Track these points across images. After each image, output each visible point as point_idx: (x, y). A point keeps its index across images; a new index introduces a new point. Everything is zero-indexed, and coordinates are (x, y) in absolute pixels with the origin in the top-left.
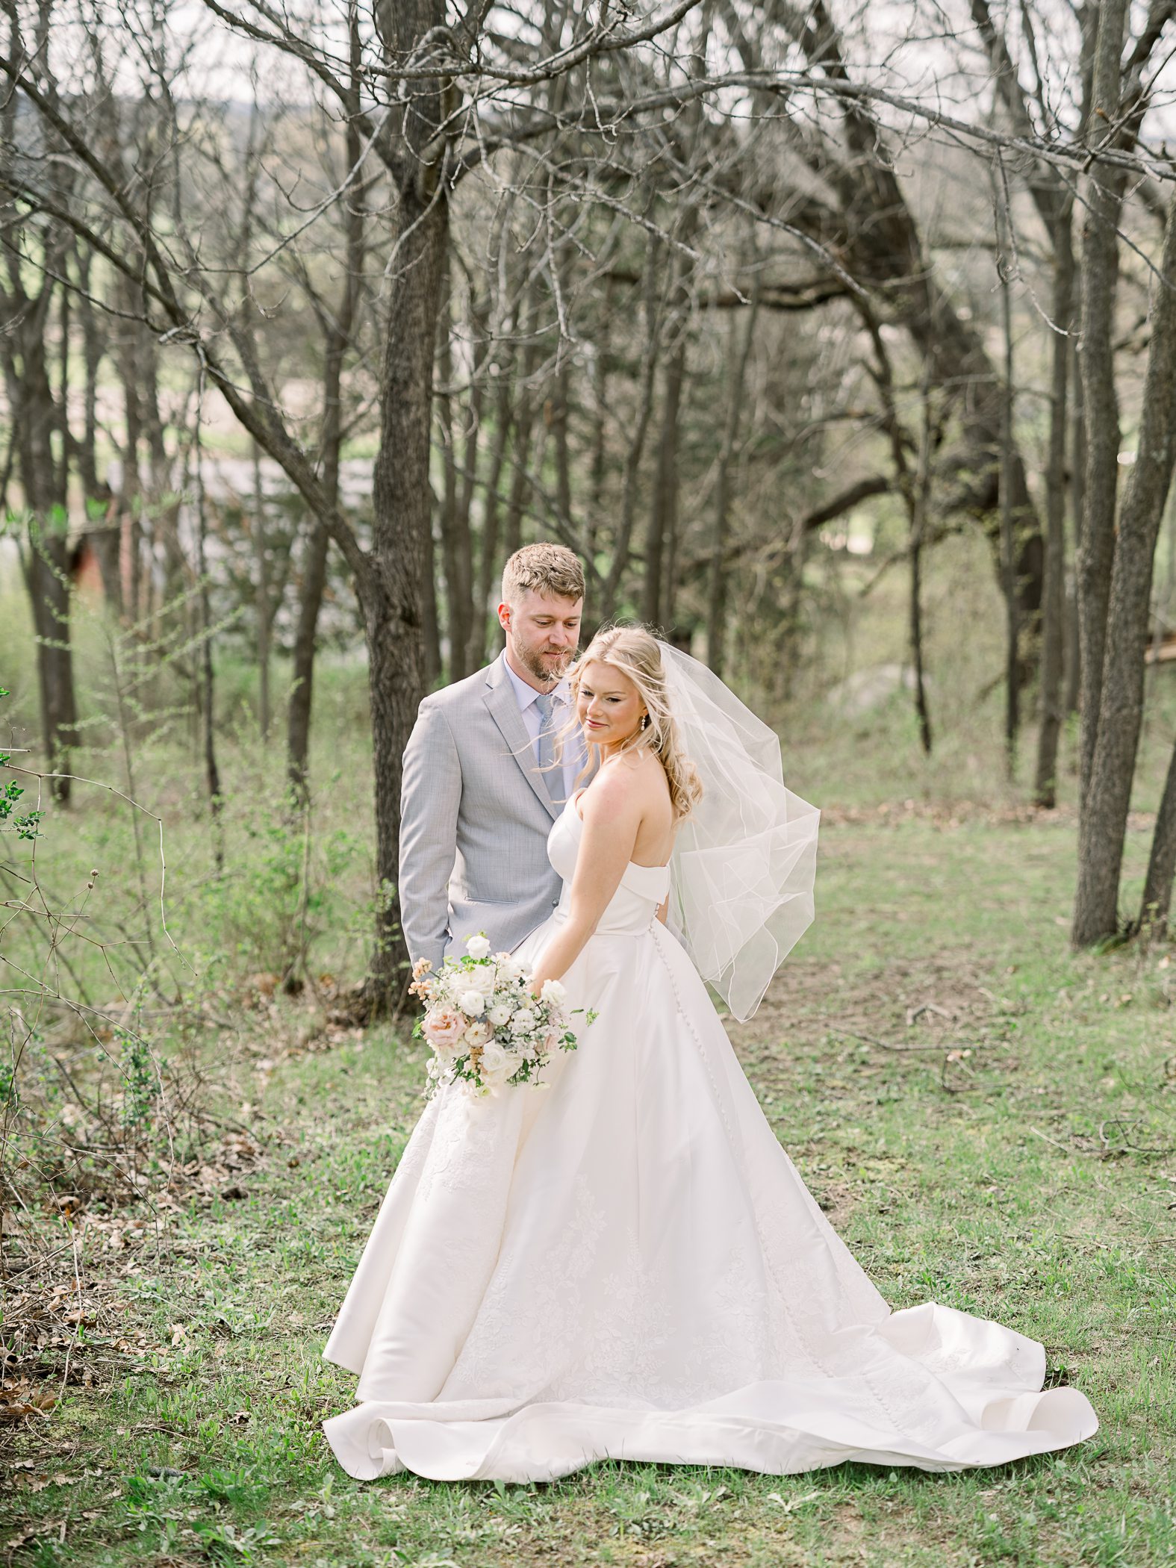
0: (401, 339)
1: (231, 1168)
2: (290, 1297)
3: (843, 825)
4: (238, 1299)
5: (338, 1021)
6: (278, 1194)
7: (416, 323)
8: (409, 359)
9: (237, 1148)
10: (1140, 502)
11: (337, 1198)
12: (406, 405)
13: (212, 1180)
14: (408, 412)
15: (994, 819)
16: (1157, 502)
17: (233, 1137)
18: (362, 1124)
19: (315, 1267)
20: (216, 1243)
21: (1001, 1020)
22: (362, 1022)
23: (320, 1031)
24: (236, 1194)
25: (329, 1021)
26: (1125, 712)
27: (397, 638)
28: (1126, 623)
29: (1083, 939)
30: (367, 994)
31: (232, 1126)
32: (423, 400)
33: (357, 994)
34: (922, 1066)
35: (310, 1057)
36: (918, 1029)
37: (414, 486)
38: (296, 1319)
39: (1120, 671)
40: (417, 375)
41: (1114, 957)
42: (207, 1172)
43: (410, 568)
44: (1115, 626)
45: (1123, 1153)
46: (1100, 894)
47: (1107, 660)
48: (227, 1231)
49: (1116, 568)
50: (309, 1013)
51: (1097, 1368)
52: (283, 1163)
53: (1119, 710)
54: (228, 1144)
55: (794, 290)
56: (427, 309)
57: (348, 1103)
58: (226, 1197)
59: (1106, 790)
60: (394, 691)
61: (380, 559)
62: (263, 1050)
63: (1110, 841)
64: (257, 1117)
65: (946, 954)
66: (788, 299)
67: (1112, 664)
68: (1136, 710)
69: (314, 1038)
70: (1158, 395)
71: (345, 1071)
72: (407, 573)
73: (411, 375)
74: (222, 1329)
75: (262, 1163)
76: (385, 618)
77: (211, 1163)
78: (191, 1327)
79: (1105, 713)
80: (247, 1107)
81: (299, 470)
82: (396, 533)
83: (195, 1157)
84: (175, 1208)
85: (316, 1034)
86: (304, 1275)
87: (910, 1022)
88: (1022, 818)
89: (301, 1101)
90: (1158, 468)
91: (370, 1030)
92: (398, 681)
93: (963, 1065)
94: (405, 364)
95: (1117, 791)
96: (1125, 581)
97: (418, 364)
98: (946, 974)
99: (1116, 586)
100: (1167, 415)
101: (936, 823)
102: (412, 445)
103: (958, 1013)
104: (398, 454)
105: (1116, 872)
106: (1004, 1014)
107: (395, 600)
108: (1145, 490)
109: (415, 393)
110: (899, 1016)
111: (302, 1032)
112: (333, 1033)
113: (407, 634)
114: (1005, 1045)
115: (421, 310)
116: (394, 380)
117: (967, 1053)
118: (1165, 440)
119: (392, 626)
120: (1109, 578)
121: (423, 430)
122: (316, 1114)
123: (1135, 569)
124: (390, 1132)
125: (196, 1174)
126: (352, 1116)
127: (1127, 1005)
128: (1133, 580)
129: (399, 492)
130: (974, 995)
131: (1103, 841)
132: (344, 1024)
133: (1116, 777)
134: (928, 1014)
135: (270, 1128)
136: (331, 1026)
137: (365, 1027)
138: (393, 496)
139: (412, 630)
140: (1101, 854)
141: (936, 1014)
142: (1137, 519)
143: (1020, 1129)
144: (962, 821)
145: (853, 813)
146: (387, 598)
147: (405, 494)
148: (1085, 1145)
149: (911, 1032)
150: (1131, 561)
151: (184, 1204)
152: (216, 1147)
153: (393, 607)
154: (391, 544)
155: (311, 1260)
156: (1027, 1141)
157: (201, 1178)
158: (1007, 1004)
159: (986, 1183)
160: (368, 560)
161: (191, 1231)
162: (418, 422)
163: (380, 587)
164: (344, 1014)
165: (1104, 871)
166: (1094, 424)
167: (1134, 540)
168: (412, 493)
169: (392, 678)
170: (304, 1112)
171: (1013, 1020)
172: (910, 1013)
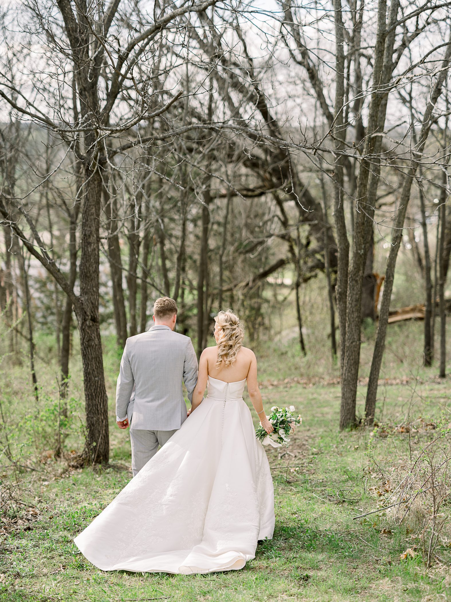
0: (87, 220)
1: (28, 520)
2: (44, 563)
3: (270, 387)
4: (25, 565)
5: (73, 466)
6: (44, 528)
7: (92, 214)
8: (90, 227)
9: (32, 513)
10: (355, 268)
11: (65, 529)
12: (90, 244)
13: (21, 524)
14: (91, 246)
15: (326, 383)
16: (361, 269)
17: (31, 509)
18: (77, 503)
19: (53, 552)
20: (20, 546)
21: (312, 456)
22: (82, 466)
23: (67, 470)
24: (29, 529)
25: (70, 466)
26: (354, 344)
27: (90, 327)
28: (353, 311)
29: (343, 426)
30: (83, 456)
31: (30, 505)
32: (96, 242)
33: (80, 457)
34: (281, 474)
35: (62, 480)
36: (282, 461)
37: (94, 272)
38: (45, 571)
39: (352, 329)
40: (93, 233)
41: (354, 432)
42: (20, 521)
43: (93, 301)
44: (349, 313)
45: (344, 501)
46: (349, 410)
47: (347, 325)
48: (24, 542)
49: (348, 292)
50: (63, 464)
51: (319, 574)
52: (47, 517)
53: (352, 343)
54: (28, 511)
55: (253, 190)
56: (96, 209)
57: (74, 495)
58: (25, 530)
59: (349, 372)
60: (89, 346)
61: (83, 299)
62: (46, 478)
63: (352, 390)
64: (40, 501)
65: (300, 433)
66: (250, 193)
67: (349, 327)
68: (358, 343)
69: (64, 473)
70: (359, 230)
71: (74, 484)
72: (92, 303)
73: (91, 233)
74: (18, 575)
75: (40, 518)
76: (85, 320)
77: (22, 519)
78: (7, 575)
79: (347, 344)
80: (37, 498)
81: (52, 269)
82: (87, 289)
83: (16, 517)
84: (7, 534)
85: (65, 471)
86: (49, 555)
87: (279, 458)
88: (336, 382)
89: (57, 495)
90: (361, 256)
91: (85, 469)
92: (90, 342)
93: (295, 473)
94: (88, 229)
95: (353, 372)
96: (351, 297)
97: (93, 229)
98: (297, 441)
99: (349, 299)
100: (363, 238)
101: (305, 386)
102: (92, 258)
103: (297, 454)
104: (87, 261)
105: (354, 401)
106: (313, 454)
107: (88, 313)
108: (356, 264)
109: (93, 239)
110: (276, 457)
111: (60, 471)
112: (71, 471)
113: (93, 325)
114: (312, 465)
115: (94, 209)
116: (85, 235)
117: (297, 469)
118: (363, 246)
119: (88, 323)
120: (346, 296)
121: (96, 252)
122: (61, 500)
123: (355, 293)
124: (86, 505)
125: (16, 523)
126: (74, 500)
127: (357, 449)
128: (354, 296)
129: (88, 275)
130: (304, 448)
131: (349, 390)
132: (76, 467)
133: (352, 367)
134: (286, 455)
135: (44, 505)
136: (71, 468)
137: (83, 468)
138: (86, 276)
139: (95, 324)
140: (348, 395)
141: (289, 455)
142: (355, 275)
143: (310, 494)
144: (314, 384)
145: (275, 383)
146: (85, 313)
147: (91, 275)
148: (332, 499)
149: (279, 462)
150: (353, 289)
151: (10, 533)
152: (23, 513)
153: (88, 316)
154: (86, 293)
155: (52, 550)
156: (311, 498)
157: (18, 524)
158: (315, 450)
159: (295, 513)
160: (78, 299)
161: (11, 542)
162: (94, 249)
163: (83, 309)
164: (76, 464)
165: (350, 401)
166: (339, 241)
167: (354, 282)
168: (93, 275)
169: (88, 341)
170: (57, 499)
171: (316, 456)
172: (280, 455)
